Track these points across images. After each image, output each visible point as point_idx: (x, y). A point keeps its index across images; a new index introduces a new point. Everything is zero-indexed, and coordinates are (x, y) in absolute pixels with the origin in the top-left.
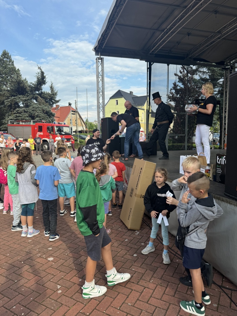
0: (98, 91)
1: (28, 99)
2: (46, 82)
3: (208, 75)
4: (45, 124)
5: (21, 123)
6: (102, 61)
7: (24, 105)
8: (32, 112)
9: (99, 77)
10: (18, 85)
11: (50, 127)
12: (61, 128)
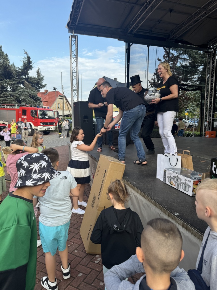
0: (71, 72)
1: (14, 83)
2: (33, 67)
3: (189, 62)
4: (29, 108)
5: (6, 107)
6: (76, 39)
7: (11, 89)
8: (19, 96)
9: (72, 57)
10: (5, 69)
11: (33, 111)
12: (45, 112)
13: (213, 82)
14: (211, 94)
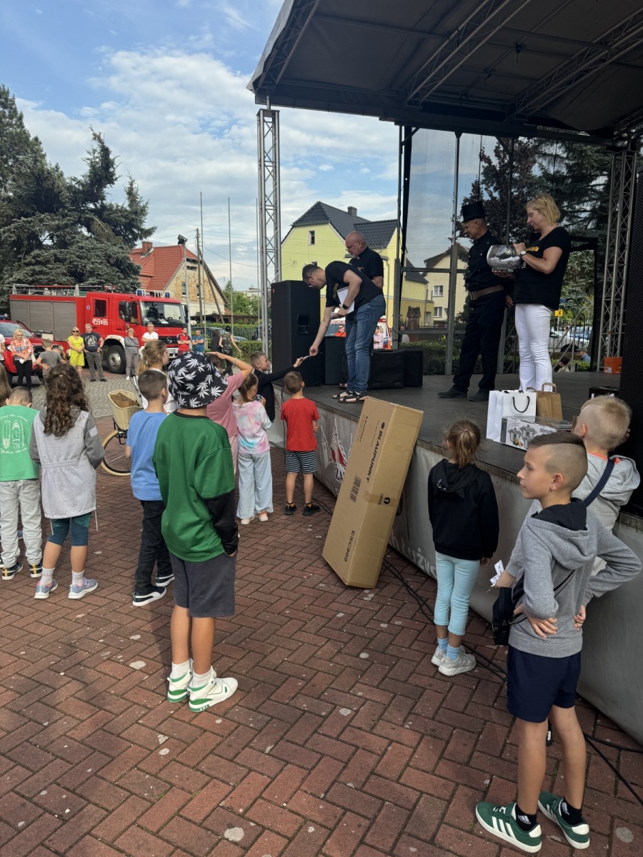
1: (66, 224)
2: (117, 176)
3: (566, 164)
4: (113, 296)
5: (47, 292)
6: (274, 119)
7: (53, 241)
8: (78, 262)
9: (265, 165)
10: (38, 184)
11: (127, 303)
12: (156, 307)
13: (626, 227)
14: (621, 259)
